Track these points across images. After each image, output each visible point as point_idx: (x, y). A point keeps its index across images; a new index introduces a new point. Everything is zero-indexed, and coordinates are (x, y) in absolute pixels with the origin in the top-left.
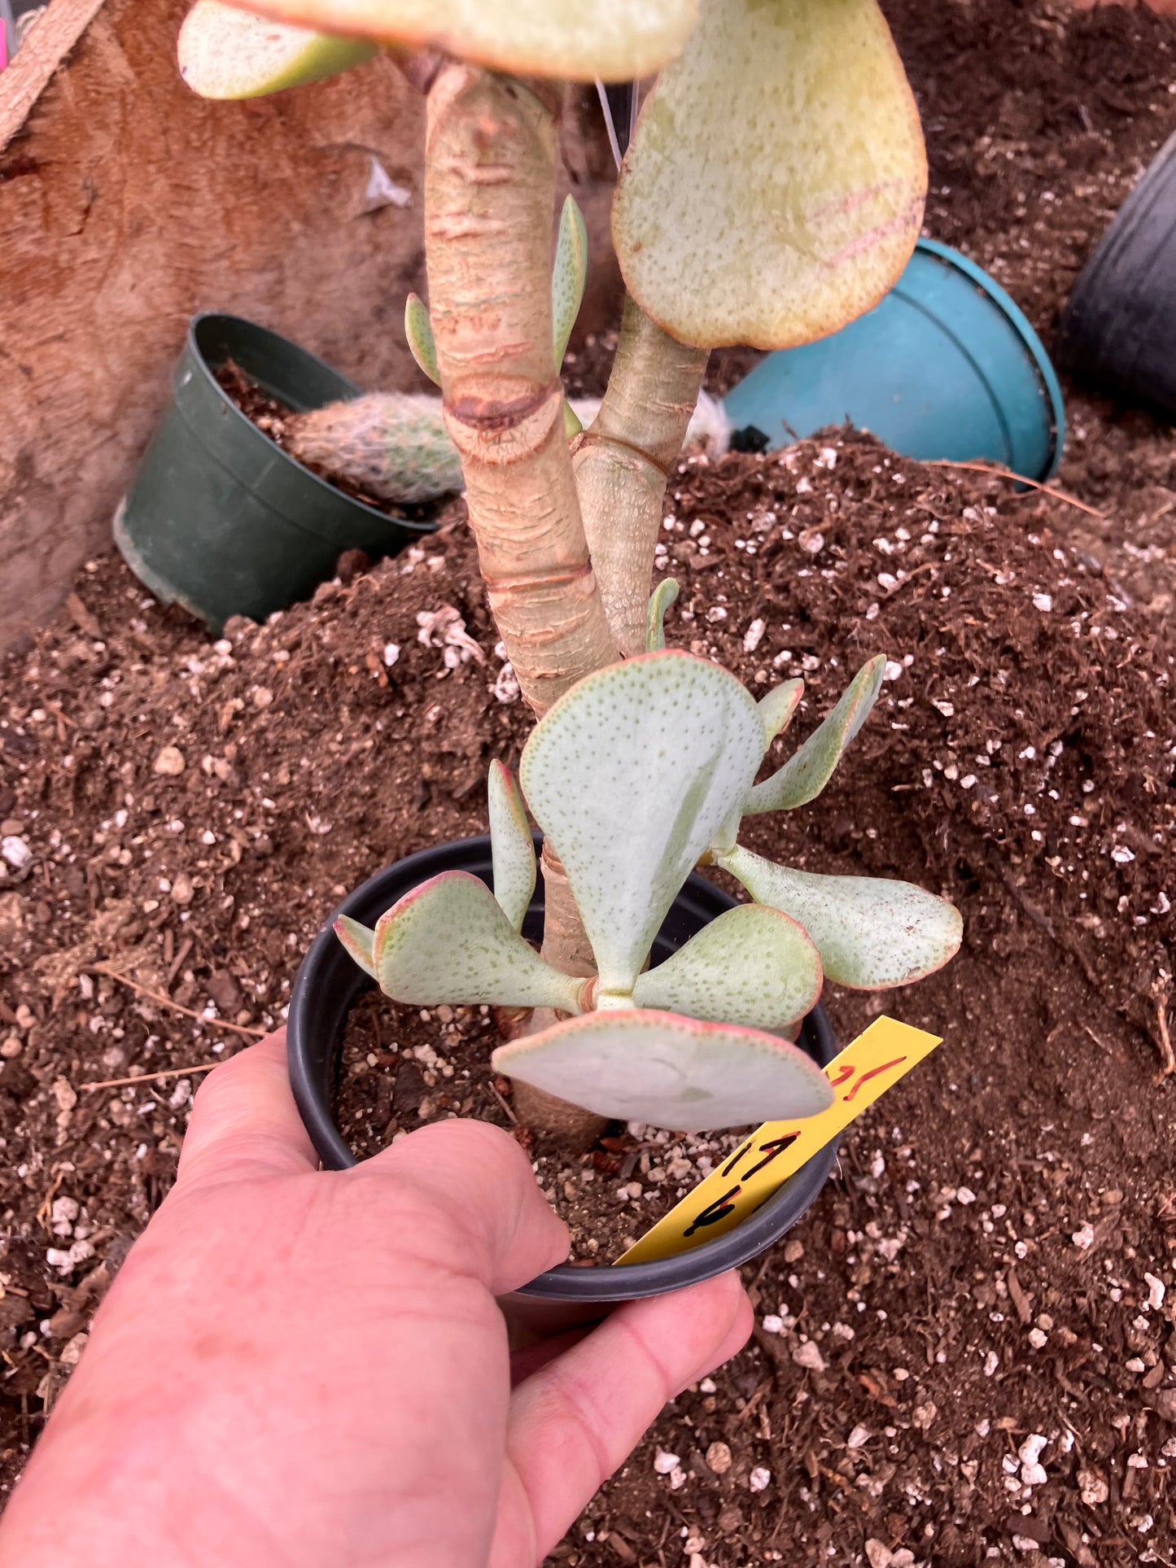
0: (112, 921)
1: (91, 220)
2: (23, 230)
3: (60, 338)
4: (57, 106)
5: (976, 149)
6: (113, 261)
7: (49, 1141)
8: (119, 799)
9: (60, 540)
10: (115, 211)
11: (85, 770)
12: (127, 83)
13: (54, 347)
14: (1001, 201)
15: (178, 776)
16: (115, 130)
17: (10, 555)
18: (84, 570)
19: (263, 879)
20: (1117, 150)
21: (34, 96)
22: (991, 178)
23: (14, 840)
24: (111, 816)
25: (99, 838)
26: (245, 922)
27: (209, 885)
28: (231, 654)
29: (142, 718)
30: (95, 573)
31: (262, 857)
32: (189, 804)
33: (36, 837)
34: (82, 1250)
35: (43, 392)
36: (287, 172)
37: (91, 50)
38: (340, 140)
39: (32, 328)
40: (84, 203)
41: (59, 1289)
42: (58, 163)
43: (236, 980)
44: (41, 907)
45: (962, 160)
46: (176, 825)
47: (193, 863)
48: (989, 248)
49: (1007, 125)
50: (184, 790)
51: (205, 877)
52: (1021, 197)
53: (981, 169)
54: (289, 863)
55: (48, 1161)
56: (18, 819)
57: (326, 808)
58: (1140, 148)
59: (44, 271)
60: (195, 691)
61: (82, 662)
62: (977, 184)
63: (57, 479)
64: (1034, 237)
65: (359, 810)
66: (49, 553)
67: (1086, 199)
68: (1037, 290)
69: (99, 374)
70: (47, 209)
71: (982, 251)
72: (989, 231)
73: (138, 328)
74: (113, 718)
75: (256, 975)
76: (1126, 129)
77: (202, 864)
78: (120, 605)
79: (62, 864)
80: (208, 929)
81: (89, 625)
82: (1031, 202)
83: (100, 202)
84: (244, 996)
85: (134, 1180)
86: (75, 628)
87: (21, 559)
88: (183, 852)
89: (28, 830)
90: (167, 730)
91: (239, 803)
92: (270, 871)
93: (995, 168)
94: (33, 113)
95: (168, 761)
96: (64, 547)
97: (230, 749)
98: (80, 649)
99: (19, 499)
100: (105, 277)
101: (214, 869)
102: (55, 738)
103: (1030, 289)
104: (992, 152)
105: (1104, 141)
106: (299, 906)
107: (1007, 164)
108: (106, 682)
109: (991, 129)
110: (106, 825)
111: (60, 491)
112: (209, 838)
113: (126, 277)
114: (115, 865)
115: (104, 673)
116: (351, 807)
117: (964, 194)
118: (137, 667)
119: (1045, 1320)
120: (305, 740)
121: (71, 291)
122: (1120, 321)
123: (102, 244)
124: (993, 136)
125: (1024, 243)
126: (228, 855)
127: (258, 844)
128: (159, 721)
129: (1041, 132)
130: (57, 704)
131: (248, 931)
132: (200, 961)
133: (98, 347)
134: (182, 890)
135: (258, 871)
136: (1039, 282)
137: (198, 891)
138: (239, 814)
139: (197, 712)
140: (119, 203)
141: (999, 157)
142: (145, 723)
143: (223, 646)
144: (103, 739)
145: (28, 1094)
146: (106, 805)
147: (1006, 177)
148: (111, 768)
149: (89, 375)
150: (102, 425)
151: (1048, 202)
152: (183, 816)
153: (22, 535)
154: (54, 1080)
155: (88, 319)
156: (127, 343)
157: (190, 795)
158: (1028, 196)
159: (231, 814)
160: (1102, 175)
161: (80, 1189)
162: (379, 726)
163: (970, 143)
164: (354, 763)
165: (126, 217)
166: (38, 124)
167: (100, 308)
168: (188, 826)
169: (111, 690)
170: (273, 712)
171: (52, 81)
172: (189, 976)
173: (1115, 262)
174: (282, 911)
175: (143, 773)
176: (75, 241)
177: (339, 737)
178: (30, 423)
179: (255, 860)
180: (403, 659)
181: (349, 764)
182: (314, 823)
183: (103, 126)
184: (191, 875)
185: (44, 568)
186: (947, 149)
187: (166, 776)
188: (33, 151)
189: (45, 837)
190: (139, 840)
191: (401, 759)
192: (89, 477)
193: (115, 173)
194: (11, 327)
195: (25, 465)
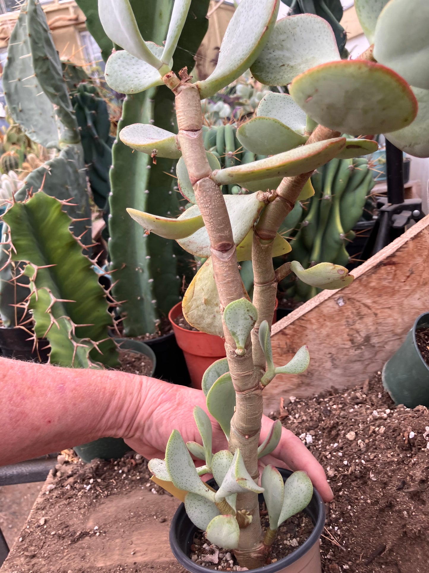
1: (409, 279)
2: (385, 279)
3: (389, 308)
4: (406, 249)
6: (414, 291)
8: (338, 440)
9: (373, 362)
10: (418, 278)
11: (334, 427)
13: (386, 310)
15: (351, 441)
16: (425, 257)
17: (355, 361)
18: (377, 373)
19: (353, 484)
21: (400, 246)
23: (310, 436)
24: (334, 443)
25: (328, 447)
26: (341, 493)
27: (339, 476)
28: (388, 414)
29: (353, 420)
30: (379, 375)
31: (356, 477)
32: (348, 450)
33: (316, 438)
35: (379, 321)
37: (421, 236)
39: (381, 304)
40: (408, 274)
42: (403, 263)
47: (338, 467)
50: (350, 446)
51: (339, 473)
54: (362, 484)
56: (315, 431)
57: (377, 473)
59: (389, 290)
60: (369, 419)
61: (357, 398)
63: (377, 345)
65: (386, 479)
66: (368, 364)
69: (400, 320)
70: (395, 275)
73: (418, 310)
74: (348, 416)
75: (336, 511)
77: (340, 469)
78: (379, 387)
79: (317, 449)
81: (366, 389)
83: (413, 275)
86: (362, 388)
87: (359, 363)
88: (338, 463)
89: (316, 436)
90: (356, 426)
91: (359, 458)
92: (356, 482)
94: (398, 250)
95: (351, 436)
96: (374, 364)
97: (367, 441)
98: (358, 394)
99: (363, 347)
100: (410, 295)
101: (342, 472)
102: (334, 414)
106: (357, 499)
108: (356, 406)
110: (331, 445)
111: (377, 349)
112: (345, 462)
113: (417, 296)
115: (358, 403)
116: (384, 477)
120: (384, 449)
121: (396, 297)
123: (411, 286)
126: (348, 471)
127: (356, 472)
128: (356, 422)
130: (340, 406)
131: (341, 496)
133: (402, 313)
134: (331, 474)
135: (353, 481)
137: (335, 476)
138: (357, 461)
139: (366, 426)
140: (421, 276)
142: (352, 422)
143: (388, 411)
144: (342, 420)
146: (334, 439)
148: (339, 430)
149: (397, 319)
150: (396, 335)
152: (344, 453)
153: (361, 357)
155: (401, 305)
156: (412, 314)
157: (350, 448)
159: (356, 459)
162: (401, 456)
164: (390, 463)
165: (422, 280)
166: (398, 253)
167: (406, 302)
168: (343, 456)
169: (354, 409)
170: (382, 436)
171: (406, 243)
174: (352, 497)
175: (345, 435)
176: (402, 284)
177: (392, 453)
178: (372, 328)
179: (354, 477)
180: (415, 438)
181: (389, 463)
182: (372, 476)
183: (420, 255)
184: (336, 470)
185: (365, 368)
187: (348, 439)
188: (394, 260)
189: (319, 440)
190: (334, 453)
191: (403, 470)
192: (388, 347)
193: (421, 268)
194: (374, 302)
195: (367, 339)
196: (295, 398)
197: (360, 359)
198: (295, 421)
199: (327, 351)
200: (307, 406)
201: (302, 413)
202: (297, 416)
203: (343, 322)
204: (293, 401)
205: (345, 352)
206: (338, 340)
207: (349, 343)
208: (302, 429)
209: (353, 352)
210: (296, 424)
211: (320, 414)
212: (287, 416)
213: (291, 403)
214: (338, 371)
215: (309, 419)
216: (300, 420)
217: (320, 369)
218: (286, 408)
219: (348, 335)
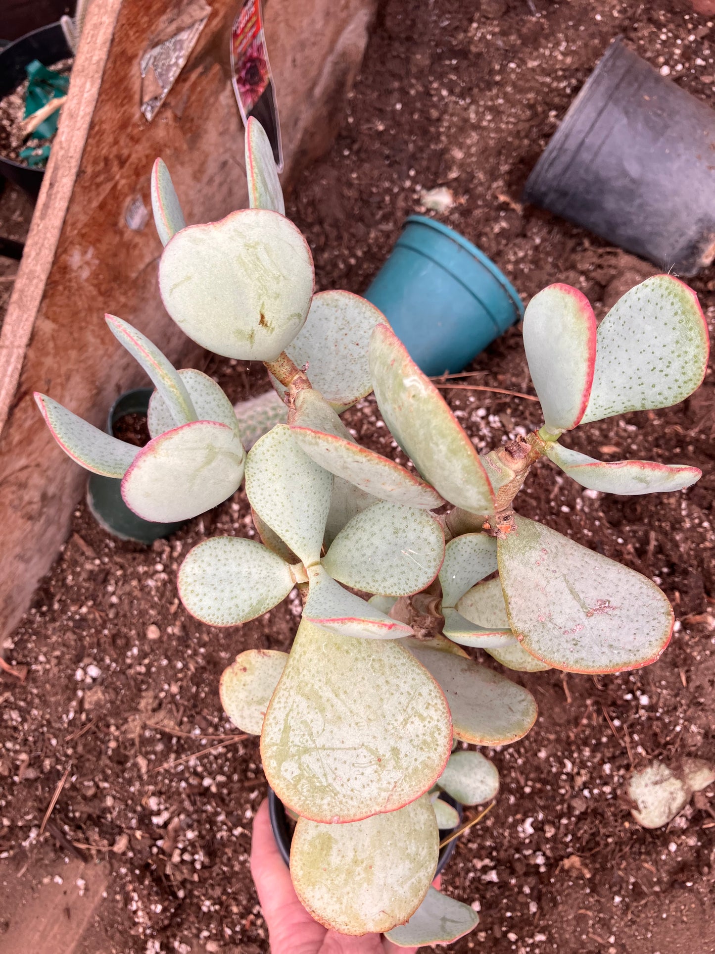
0: (147, 704)
5: (470, 34)
7: (140, 777)
11: (115, 635)
12: (54, 330)
14: (486, 70)
15: (158, 638)
16: (53, 351)
17: (45, 531)
18: (75, 516)
20: (550, 26)
21: (20, 367)
22: (479, 55)
23: (91, 666)
24: (131, 650)
25: (129, 661)
26: (203, 695)
27: (185, 683)
28: (164, 571)
29: (136, 613)
30: (81, 517)
32: (167, 650)
33: (99, 661)
34: (165, 816)
35: (45, 467)
36: (123, 299)
37: (37, 332)
38: (141, 266)
40: (46, 388)
41: (161, 831)
42: (34, 383)
43: (205, 718)
44: (110, 690)
45: (461, 42)
46: (165, 662)
47: (176, 676)
48: (482, 103)
49: (485, 10)
51: (182, 681)
52: (497, 67)
53: (473, 49)
55: (142, 785)
56: (89, 655)
58: (563, 26)
60: (156, 599)
61: (91, 572)
62: (471, 56)
63: (57, 491)
64: (506, 96)
66: (59, 518)
67: (533, 70)
68: (510, 139)
71: (478, 106)
72: (481, 90)
74: (122, 613)
75: (213, 713)
76: (554, 12)
77: (180, 676)
78: (97, 534)
79: (114, 672)
80: (189, 700)
81: (89, 552)
82: (503, 70)
84: (210, 724)
85: (184, 796)
86: (83, 554)
87: (50, 528)
88: (170, 673)
89: (95, 659)
90: (148, 617)
91: (188, 647)
92: (208, 672)
93: (481, 48)
95: (153, 633)
97: (178, 623)
98: (88, 566)
99: (44, 510)
101: (185, 676)
102: (95, 620)
103: (505, 138)
104: (479, 35)
105: (542, 20)
107: (488, 44)
108: (110, 589)
109: (477, 15)
110: (129, 654)
111: (59, 494)
112: (180, 665)
114: (140, 674)
115: (105, 581)
117: (465, 63)
118: (119, 573)
119: (530, 783)
122: (552, 196)
124: (479, 22)
125: (501, 101)
126: (190, 670)
128: (142, 613)
129: (507, 12)
130: (90, 603)
131: (205, 697)
132: (189, 713)
134: (175, 689)
135: (202, 672)
136: (510, 133)
137: (181, 687)
139: (159, 608)
141: (483, 37)
143: (159, 567)
144: (120, 623)
145: (126, 761)
146: (128, 646)
147: (488, 52)
148: (127, 634)
151: (513, 70)
152: (167, 657)
153: (48, 521)
154: (136, 757)
157: (166, 645)
158: (501, 65)
159: (186, 652)
160: (542, 50)
161: (158, 794)
163: (466, 31)
165: (63, 378)
166: (24, 377)
168: (170, 661)
169: (114, 593)
171: (25, 357)
172: (185, 719)
173: (547, 171)
175: (142, 636)
178: (43, 482)
179: (201, 670)
182: (223, 655)
183: (48, 354)
184: (177, 681)
185: (58, 524)
186: (452, 36)
187: (153, 639)
188: (23, 388)
189: (102, 660)
190: (146, 661)
192: (68, 480)
193: (55, 366)
194: (30, 455)
195: (44, 497)
196: (10, 640)
197: (49, 523)
198: (48, 666)
199: (10, 559)
200: (42, 637)
201: (44, 649)
202: (42, 658)
203: (10, 511)
204: (12, 646)
205: (29, 536)
206: (17, 534)
207: (29, 523)
208: (67, 667)
209: (38, 526)
210: (55, 670)
211: (74, 633)
212: (29, 671)
213: (11, 650)
214: (35, 560)
215: (65, 649)
216: (54, 661)
217: (16, 582)
218: (14, 663)
219: (23, 517)
